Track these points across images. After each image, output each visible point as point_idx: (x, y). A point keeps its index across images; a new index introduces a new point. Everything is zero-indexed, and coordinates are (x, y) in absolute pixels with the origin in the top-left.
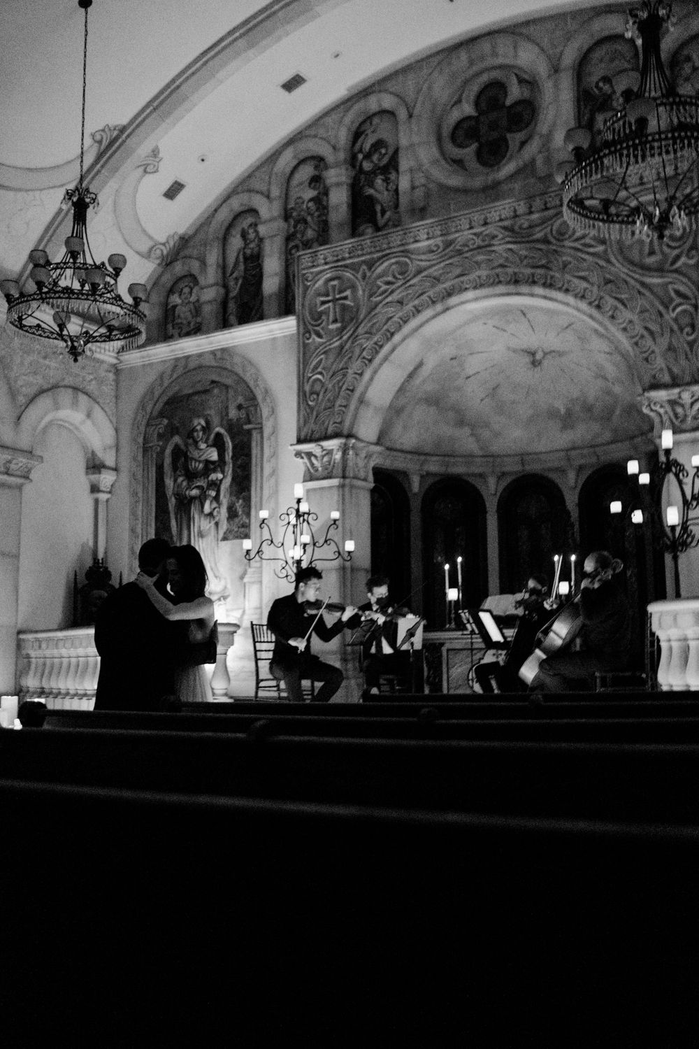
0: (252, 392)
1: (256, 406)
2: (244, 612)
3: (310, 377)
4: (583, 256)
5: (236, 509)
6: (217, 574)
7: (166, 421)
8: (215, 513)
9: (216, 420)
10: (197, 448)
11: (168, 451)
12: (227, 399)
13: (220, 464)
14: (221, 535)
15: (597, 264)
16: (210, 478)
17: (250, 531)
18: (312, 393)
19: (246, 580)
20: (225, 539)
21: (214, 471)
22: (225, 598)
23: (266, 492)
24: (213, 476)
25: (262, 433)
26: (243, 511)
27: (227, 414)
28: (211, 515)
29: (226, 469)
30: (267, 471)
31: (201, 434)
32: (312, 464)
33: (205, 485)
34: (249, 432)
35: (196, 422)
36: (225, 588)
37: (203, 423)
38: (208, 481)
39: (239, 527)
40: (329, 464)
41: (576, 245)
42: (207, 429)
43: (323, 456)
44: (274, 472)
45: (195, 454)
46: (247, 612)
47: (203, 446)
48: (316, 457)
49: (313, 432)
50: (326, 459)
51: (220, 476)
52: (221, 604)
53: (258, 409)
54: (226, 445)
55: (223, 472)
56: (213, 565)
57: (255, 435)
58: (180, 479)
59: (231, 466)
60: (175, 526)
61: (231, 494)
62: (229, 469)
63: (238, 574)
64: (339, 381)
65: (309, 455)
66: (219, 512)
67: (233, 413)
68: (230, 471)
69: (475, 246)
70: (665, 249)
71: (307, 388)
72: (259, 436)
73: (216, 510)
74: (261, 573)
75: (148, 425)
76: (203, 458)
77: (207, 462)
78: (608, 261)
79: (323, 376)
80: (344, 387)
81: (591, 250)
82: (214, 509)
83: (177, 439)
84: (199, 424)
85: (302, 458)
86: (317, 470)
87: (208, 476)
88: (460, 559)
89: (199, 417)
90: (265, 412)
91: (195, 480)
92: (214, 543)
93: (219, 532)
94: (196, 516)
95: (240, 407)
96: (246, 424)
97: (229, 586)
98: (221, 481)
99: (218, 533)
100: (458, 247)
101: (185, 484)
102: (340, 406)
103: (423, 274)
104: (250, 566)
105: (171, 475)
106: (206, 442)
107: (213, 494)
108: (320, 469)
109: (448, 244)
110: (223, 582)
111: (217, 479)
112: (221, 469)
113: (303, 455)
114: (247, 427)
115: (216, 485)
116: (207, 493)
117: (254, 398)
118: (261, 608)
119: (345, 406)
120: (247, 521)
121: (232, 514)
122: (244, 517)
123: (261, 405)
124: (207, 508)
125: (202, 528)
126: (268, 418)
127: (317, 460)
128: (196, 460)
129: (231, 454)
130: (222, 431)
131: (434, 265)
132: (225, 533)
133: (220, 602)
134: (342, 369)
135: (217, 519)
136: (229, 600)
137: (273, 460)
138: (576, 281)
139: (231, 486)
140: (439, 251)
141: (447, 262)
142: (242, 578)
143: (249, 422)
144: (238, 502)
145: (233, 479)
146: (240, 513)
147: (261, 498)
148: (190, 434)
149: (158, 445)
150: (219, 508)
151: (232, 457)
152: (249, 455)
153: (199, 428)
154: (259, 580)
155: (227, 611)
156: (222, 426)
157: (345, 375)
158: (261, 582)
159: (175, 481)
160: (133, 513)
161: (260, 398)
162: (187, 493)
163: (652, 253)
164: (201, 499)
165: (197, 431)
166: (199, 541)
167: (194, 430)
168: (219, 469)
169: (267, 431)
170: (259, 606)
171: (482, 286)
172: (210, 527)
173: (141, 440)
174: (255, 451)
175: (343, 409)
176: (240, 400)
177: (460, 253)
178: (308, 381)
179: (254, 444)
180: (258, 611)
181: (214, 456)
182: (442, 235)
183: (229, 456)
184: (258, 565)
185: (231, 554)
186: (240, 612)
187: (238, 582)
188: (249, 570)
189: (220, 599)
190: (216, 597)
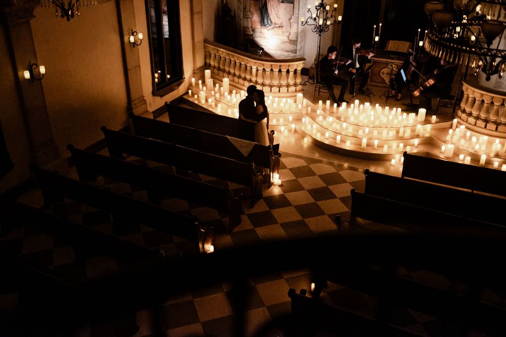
2: (290, 34)
6: (278, 16)
14: (281, 1)
17: (294, 1)
19: (291, 21)
22: (282, 27)
36: (282, 23)
56: (277, 12)
63: (288, 18)
74: (298, 19)
88: (381, 24)
92: (277, 3)
97: (284, 22)
110: (281, 20)
118: (297, 33)
142: (290, 19)
158: (298, 23)
184: (297, 16)
185: (285, 9)
186: (289, 33)
187: (288, 21)
188: (293, 17)
189: (279, 27)
190: (277, 26)
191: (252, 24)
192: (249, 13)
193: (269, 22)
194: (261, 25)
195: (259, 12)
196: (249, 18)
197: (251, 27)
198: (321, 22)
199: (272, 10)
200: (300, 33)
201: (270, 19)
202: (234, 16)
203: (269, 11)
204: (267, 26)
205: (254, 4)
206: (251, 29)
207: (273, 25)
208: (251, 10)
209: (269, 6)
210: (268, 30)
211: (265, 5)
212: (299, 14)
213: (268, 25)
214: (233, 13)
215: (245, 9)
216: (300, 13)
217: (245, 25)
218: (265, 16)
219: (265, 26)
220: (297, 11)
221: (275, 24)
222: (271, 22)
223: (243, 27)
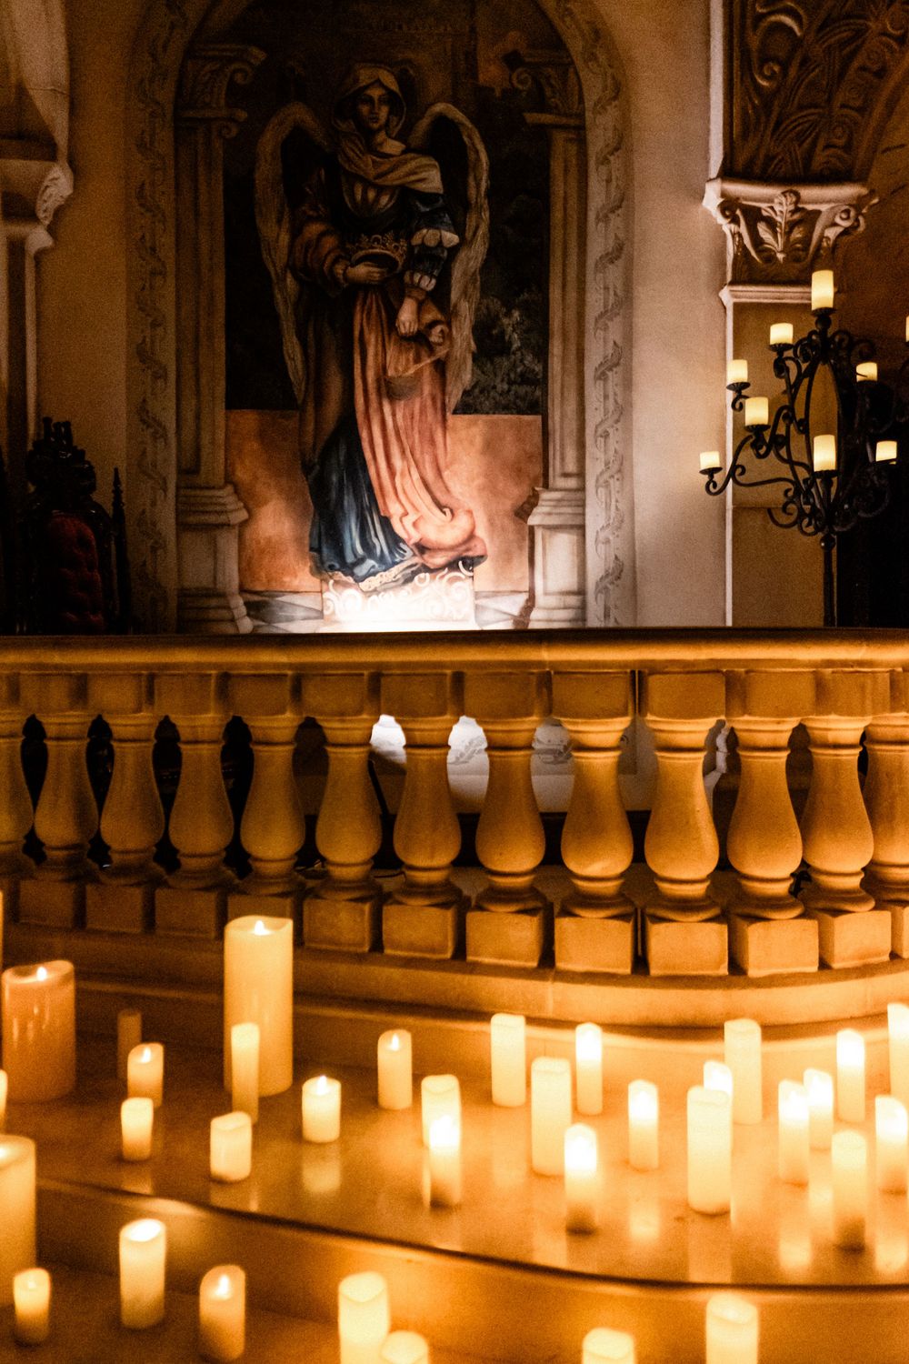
0: (552, 27)
1: (565, 65)
3: (764, 16)
5: (503, 333)
6: (443, 499)
7: (258, 55)
8: (435, 336)
9: (436, 83)
10: (372, 149)
11: (269, 143)
12: (473, 30)
13: (453, 206)
14: (454, 398)
16: (416, 240)
17: (545, 393)
18: (765, 60)
19: (533, 520)
20: (465, 408)
21: (433, 222)
22: (471, 563)
23: (595, 301)
24: (428, 236)
25: (582, 143)
26: (525, 344)
27: (473, 71)
28: (419, 340)
29: (471, 221)
30: (598, 246)
31: (384, 112)
32: (757, 241)
33: (399, 257)
34: (543, 133)
35: (365, 76)
36: (471, 536)
37: (390, 81)
38: (411, 248)
39: (511, 383)
40: (806, 248)
42: (406, 101)
43: (792, 226)
44: (619, 252)
45: (368, 165)
46: (541, 600)
47: (393, 147)
48: (771, 224)
49: (769, 159)
50: (797, 234)
51: (451, 238)
52: (458, 579)
53: (571, 75)
54: (472, 156)
55: (459, 229)
56: (430, 475)
57: (561, 146)
58: (314, 229)
59: (486, 215)
60: (299, 357)
61: (484, 291)
62: (480, 223)
63: (508, 505)
64: (843, 44)
65: (753, 216)
66: (446, 336)
67: (491, 73)
68: (483, 229)
71: (754, 41)
72: (573, 149)
73: (439, 328)
74: (583, 506)
75: (189, 53)
76: (394, 179)
77: (406, 194)
79: (800, 24)
80: (856, 64)
82: (434, 324)
83: (298, 113)
84: (379, 83)
85: (735, 220)
86: (769, 257)
87: (409, 237)
89: (378, 62)
90: (593, 88)
91: (364, 238)
92: (431, 415)
93: (449, 388)
94: (372, 339)
95: (512, 60)
96: (532, 110)
97: (481, 532)
98: (454, 251)
99: (444, 393)
101: (329, 242)
102: (843, 106)
104: (546, 486)
105: (281, 213)
106: (401, 137)
107: (428, 284)
108: (780, 256)
110: (462, 523)
111: (440, 243)
112: (452, 218)
113: (738, 212)
114: (532, 117)
115: (440, 261)
116: (407, 278)
117: (557, 43)
118: (582, 594)
119: (861, 110)
120: (538, 368)
121: (489, 345)
122: (529, 358)
123: (579, 63)
124: (407, 316)
125: (391, 373)
126: (601, 107)
127: (775, 234)
128: (368, 184)
129: (484, 185)
130: (458, 115)
132: (466, 393)
133: (456, 574)
134: (848, 16)
135: (441, 352)
136: (482, 569)
137: (616, 221)
139: (485, 268)
142: (522, 512)
143: (542, 107)
144: (508, 314)
145: (491, 252)
146: (516, 344)
147: (581, 316)
148: (348, 104)
149: (234, 121)
150: (449, 325)
151: (489, 194)
152: (542, 196)
153: (376, 93)
154: (577, 521)
155: (477, 595)
156: (456, 103)
157: (860, 33)
158: (581, 529)
159: (296, 233)
160: (142, 305)
161: (576, 46)
162: (339, 269)
164: (390, 293)
165: (370, 100)
166: (381, 405)
167: (360, 96)
168: (447, 218)
169: (598, 140)
170: (575, 587)
172: (418, 374)
173: (165, 94)
174: (561, 187)
175: (854, 113)
176: (514, 40)
178: (755, 27)
179: (557, 168)
180: (573, 600)
181: (432, 181)
183: (478, 186)
184: (572, 483)
185: (490, 447)
186: (521, 599)
187: (509, 525)
188: (545, 495)
189: (452, 565)
190: (440, 560)
191: (246, 568)
192: (227, 496)
193: (380, 543)
194: (321, 569)
195: (302, 484)
196: (227, 525)
197: (243, 590)
198: (825, 454)
199: (398, 462)
200: (602, 589)
201: (386, 523)
202: (109, 509)
203: (378, 469)
204: (361, 570)
205: (262, 435)
206: (238, 603)
207: (410, 559)
208: (242, 475)
209: (373, 438)
210: (368, 594)
211: (345, 438)
212: (581, 475)
213: (370, 563)
214: (103, 496)
215: (190, 470)
216: (593, 469)
217: (197, 575)
218: (348, 501)
219: (348, 569)
220: (571, 454)
221: (422, 548)
222: (394, 541)
223: (184, 593)
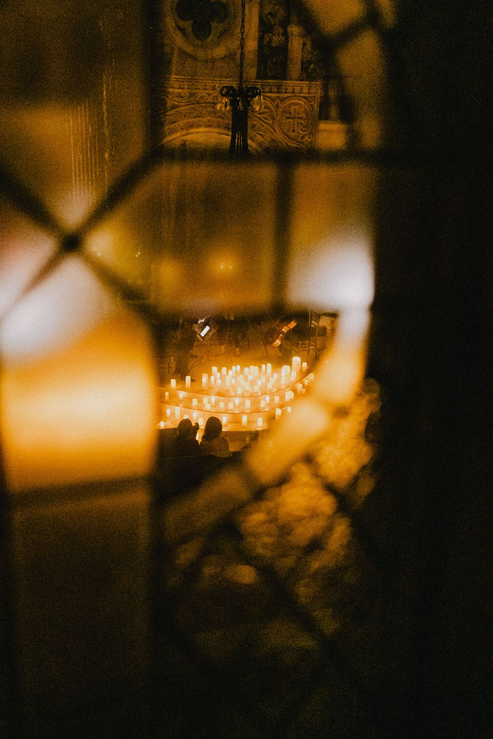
4: (264, 124)
15: (269, 129)
41: (260, 116)
69: (207, 101)
70: (300, 131)
78: (274, 130)
81: (267, 121)
100: (197, 99)
103: (176, 110)
109: (191, 95)
131: (182, 106)
138: (258, 136)
140: (186, 98)
141: (191, 106)
163: (294, 131)
171: (209, 126)
177: (198, 103)
182: (188, 89)
